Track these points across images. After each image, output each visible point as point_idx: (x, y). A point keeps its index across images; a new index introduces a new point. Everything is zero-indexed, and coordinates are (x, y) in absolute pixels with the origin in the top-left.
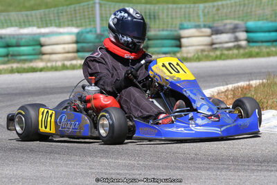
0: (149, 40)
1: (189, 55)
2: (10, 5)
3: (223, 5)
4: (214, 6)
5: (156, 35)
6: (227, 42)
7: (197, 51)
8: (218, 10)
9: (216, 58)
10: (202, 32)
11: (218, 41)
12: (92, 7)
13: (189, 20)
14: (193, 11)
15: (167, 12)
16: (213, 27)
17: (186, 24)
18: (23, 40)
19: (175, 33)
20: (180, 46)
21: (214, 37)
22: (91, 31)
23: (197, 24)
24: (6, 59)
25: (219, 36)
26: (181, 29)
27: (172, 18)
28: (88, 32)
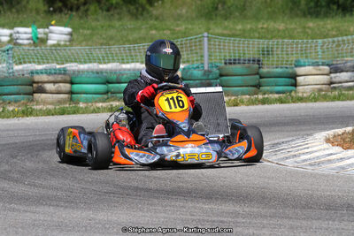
0: (261, 77)
1: (305, 95)
2: (112, 38)
3: (343, 41)
4: (334, 42)
5: (268, 72)
6: (347, 82)
7: (313, 90)
8: (338, 45)
9: (334, 99)
10: (320, 70)
11: (337, 80)
12: (200, 41)
13: (307, 57)
14: (311, 47)
15: (282, 48)
16: (333, 64)
17: (302, 61)
18: (125, 76)
19: (290, 71)
20: (295, 85)
21: (332, 75)
22: (198, 67)
23: (314, 61)
24: (105, 96)
25: (338, 74)
26: (296, 66)
27: (287, 54)
28: (195, 69)
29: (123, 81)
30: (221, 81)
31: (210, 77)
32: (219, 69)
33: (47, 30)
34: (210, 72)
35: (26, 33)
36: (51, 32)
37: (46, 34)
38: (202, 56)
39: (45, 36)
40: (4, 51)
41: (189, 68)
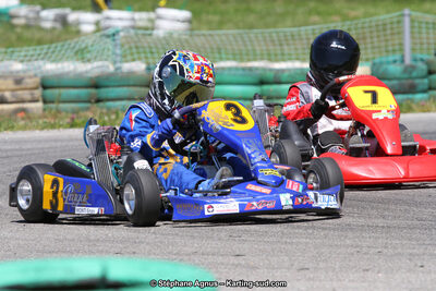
29: (283, 80)
30: (430, 81)
31: (414, 74)
32: (428, 63)
33: (152, 15)
34: (413, 67)
35: (120, 19)
36: (159, 17)
37: (151, 21)
38: (401, 44)
39: (149, 25)
40: (108, 36)
41: (381, 63)
